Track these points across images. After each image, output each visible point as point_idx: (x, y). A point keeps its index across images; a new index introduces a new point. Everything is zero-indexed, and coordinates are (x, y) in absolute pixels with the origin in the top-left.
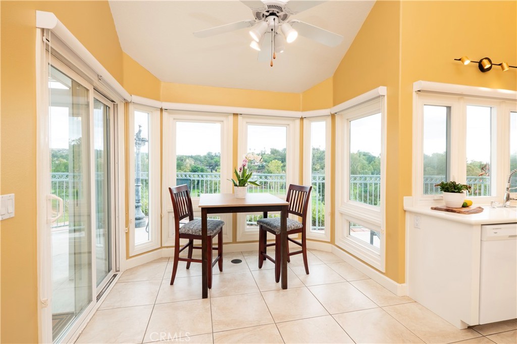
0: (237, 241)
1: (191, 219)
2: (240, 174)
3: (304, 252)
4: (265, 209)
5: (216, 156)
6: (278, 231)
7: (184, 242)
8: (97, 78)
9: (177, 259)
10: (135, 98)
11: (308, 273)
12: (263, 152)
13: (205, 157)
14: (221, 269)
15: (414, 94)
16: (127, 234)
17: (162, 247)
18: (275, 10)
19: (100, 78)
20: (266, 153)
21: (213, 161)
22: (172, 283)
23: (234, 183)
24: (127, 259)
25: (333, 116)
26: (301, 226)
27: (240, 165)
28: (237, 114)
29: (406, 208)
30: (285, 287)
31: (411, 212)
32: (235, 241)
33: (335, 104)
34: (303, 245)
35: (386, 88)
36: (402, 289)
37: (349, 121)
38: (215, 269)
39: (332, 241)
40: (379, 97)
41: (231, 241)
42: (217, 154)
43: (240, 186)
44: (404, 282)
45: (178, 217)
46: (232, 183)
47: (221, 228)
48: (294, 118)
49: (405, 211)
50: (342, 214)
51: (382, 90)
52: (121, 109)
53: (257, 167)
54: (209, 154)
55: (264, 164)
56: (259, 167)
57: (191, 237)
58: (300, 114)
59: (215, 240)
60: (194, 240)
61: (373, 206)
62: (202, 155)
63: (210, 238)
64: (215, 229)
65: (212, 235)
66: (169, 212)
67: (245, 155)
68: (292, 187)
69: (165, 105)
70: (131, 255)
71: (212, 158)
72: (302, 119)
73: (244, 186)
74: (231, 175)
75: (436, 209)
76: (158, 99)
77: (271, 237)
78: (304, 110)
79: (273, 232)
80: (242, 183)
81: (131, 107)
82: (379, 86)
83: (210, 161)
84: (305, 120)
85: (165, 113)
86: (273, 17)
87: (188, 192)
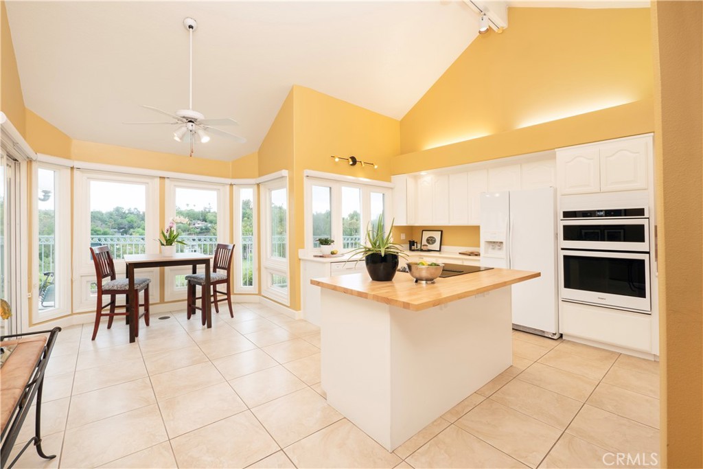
0: (166, 301)
1: (113, 278)
2: (167, 235)
3: (229, 299)
4: (194, 263)
5: (131, 213)
6: (203, 282)
7: (106, 299)
8: (12, 145)
9: (99, 315)
10: (40, 157)
11: (232, 316)
12: (207, 210)
13: (111, 214)
14: (147, 324)
15: (305, 178)
16: (30, 299)
17: (72, 314)
18: (192, 120)
19: (15, 144)
20: (212, 211)
21: (125, 222)
22: (93, 339)
23: (161, 243)
24: (30, 326)
25: (258, 185)
26: (225, 278)
27: (167, 227)
28: (164, 178)
29: (300, 257)
30: (209, 326)
31: (303, 260)
32: (162, 301)
33: (260, 175)
34: (228, 294)
35: (287, 171)
36: (299, 315)
37: (270, 190)
38: (142, 322)
39: (260, 294)
40: (283, 177)
41: (159, 302)
42: (132, 210)
43: (167, 245)
44: (300, 310)
45: (100, 275)
46: (159, 243)
47: (148, 285)
48: (224, 184)
49: (300, 259)
50: (266, 268)
51: (285, 173)
52: (24, 166)
53: (198, 230)
54: (117, 210)
55: (209, 225)
56: (202, 229)
57: (113, 293)
58: (230, 181)
59: (141, 294)
60: (117, 295)
61: (281, 258)
62: (104, 212)
63: (136, 292)
64: (142, 283)
65: (138, 288)
66: (82, 276)
67: (172, 218)
68: (219, 246)
69: (77, 164)
70: (34, 322)
71: (123, 216)
72: (231, 185)
73: (171, 245)
74: (158, 236)
75: (315, 256)
76: (68, 157)
77: (199, 289)
78: (233, 177)
79: (200, 284)
80: (169, 242)
81: (34, 165)
82: (281, 170)
83: (120, 220)
84: (234, 186)
85: (76, 172)
86: (191, 124)
87: (110, 252)
